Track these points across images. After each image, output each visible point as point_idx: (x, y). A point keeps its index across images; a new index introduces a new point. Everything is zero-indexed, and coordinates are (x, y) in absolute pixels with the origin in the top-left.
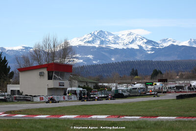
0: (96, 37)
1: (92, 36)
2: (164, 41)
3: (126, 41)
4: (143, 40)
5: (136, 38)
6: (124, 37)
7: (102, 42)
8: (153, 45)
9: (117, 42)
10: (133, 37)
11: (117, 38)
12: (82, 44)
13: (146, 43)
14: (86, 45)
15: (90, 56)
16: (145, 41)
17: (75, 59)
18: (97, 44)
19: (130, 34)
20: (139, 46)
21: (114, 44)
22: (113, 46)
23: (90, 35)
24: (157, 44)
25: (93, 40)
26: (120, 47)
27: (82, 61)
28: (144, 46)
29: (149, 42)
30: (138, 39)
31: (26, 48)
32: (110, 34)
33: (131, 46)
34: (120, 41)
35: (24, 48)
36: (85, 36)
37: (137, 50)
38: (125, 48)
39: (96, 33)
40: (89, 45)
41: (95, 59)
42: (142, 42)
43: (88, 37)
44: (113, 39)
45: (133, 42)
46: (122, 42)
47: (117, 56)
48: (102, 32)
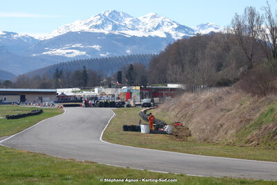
0: (107, 19)
1: (101, 18)
2: (203, 26)
3: (149, 27)
4: (172, 24)
5: (163, 22)
6: (147, 20)
7: (115, 27)
8: (187, 33)
9: (136, 27)
10: (159, 20)
11: (136, 21)
12: (86, 29)
13: (176, 29)
14: (91, 30)
15: (97, 47)
16: (176, 26)
17: (74, 51)
18: (106, 32)
19: (155, 16)
20: (165, 33)
21: (132, 29)
22: (130, 33)
23: (99, 17)
24: (192, 30)
25: (103, 24)
26: (139, 34)
27: (84, 53)
28: (173, 33)
29: (180, 28)
30: (165, 24)
31: (8, 34)
32: (126, 15)
33: (154, 34)
34: (140, 26)
35: (4, 34)
36: (92, 18)
37: (163, 39)
38: (147, 35)
39: (107, 14)
40: (96, 31)
41: (103, 51)
42: (171, 27)
43: (95, 19)
44: (131, 22)
45: (158, 27)
46: (144, 27)
47: (135, 46)
48: (117, 12)
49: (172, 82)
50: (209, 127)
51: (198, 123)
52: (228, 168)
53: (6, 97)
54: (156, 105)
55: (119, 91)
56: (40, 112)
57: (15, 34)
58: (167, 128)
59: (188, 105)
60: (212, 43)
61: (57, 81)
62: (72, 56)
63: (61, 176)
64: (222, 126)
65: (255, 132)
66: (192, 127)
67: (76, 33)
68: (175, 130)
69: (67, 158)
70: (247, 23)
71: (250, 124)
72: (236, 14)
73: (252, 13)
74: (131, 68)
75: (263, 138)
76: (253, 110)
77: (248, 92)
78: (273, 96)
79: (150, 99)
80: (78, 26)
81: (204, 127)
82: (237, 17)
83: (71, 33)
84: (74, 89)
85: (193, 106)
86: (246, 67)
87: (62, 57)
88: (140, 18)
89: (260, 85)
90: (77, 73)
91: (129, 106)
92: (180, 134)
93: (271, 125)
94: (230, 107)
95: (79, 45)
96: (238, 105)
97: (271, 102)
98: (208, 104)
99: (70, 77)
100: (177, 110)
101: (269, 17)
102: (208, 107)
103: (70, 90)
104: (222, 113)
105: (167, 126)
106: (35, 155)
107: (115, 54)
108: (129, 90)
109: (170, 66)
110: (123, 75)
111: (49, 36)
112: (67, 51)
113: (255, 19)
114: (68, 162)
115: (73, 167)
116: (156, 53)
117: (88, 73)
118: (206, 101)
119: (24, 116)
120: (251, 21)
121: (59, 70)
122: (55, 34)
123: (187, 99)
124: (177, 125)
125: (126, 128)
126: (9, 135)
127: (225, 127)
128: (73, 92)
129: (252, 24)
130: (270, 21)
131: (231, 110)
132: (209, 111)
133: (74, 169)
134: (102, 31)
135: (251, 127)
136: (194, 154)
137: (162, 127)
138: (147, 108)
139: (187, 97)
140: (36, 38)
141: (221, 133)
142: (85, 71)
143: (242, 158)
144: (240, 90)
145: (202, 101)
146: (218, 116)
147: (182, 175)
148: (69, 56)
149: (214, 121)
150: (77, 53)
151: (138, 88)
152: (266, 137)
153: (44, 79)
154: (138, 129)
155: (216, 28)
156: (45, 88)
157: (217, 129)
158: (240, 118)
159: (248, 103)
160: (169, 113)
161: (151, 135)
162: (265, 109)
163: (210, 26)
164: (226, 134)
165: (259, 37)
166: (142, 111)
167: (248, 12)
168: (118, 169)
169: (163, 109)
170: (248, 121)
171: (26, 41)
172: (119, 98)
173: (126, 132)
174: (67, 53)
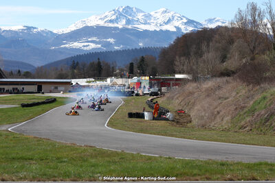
0: (120, 14)
1: (115, 13)
2: (210, 21)
3: (159, 21)
4: (182, 19)
5: (173, 17)
6: (158, 15)
7: (128, 22)
8: (195, 27)
9: (148, 21)
10: (169, 15)
11: (148, 16)
12: (101, 23)
13: (186, 23)
14: (106, 25)
15: (111, 40)
16: (185, 20)
17: (90, 44)
18: (120, 26)
19: (166, 11)
20: (175, 27)
21: (145, 24)
22: (143, 27)
23: (113, 12)
24: (201, 24)
25: (117, 19)
26: (151, 28)
27: (100, 46)
28: (182, 27)
29: (190, 22)
30: (176, 18)
31: (29, 28)
32: (139, 11)
33: (165, 28)
34: (152, 21)
35: (25, 28)
36: (106, 14)
37: (173, 32)
38: (158, 30)
39: (121, 10)
40: (111, 25)
41: (117, 44)
42: (181, 22)
43: (110, 14)
44: (143, 17)
45: (169, 21)
46: (155, 22)
47: (147, 40)
48: (130, 8)
49: (180, 73)
50: (207, 115)
51: (199, 110)
52: (216, 152)
53: (25, 87)
54: (163, 94)
55: (130, 81)
56: (54, 100)
57: (36, 28)
58: (169, 115)
59: (191, 93)
60: (217, 36)
61: (73, 72)
62: (88, 48)
63: (58, 159)
64: (218, 113)
65: (248, 119)
66: (193, 114)
67: (92, 27)
68: (178, 117)
69: (68, 143)
70: (249, 18)
71: (245, 111)
72: (239, 9)
73: (254, 8)
74: (143, 59)
75: (256, 124)
76: (248, 98)
77: (244, 82)
78: (267, 85)
79: (157, 89)
80: (94, 21)
81: (203, 114)
82: (240, 12)
83: (87, 27)
84: (88, 80)
85: (196, 95)
86: (249, 58)
87: (79, 50)
88: (152, 13)
89: (256, 75)
90: (92, 64)
91: (137, 95)
92: (182, 120)
93: (263, 112)
94: (227, 95)
95: (94, 39)
96: (234, 94)
97: (265, 90)
98: (209, 93)
99: (85, 69)
100: (180, 99)
101: (270, 12)
102: (208, 96)
103: (85, 80)
104: (220, 101)
105: (169, 114)
106: (39, 140)
107: (128, 47)
108: (138, 80)
109: (177, 57)
110: (135, 66)
111: (67, 30)
112: (83, 44)
113: (257, 13)
114: (68, 147)
115: (72, 150)
116: (166, 45)
117: (102, 64)
118: (207, 90)
119: (38, 104)
120: (253, 16)
121: (76, 62)
122: (73, 28)
123: (191, 88)
124: (180, 112)
125: (131, 115)
126: (21, 122)
127: (221, 113)
128: (87, 82)
129: (254, 18)
130: (270, 15)
131: (228, 98)
132: (208, 99)
133: (72, 153)
134: (116, 25)
135: (245, 113)
136: (189, 138)
137: (164, 114)
138: (155, 97)
139: (191, 87)
140: (55, 32)
141: (218, 119)
142: (99, 63)
143: (233, 143)
144: (238, 80)
145: (204, 90)
146: (216, 104)
147: (169, 158)
148: (85, 48)
149: (212, 108)
150: (92, 46)
151: (147, 78)
152: (258, 123)
153: (62, 70)
154: (142, 116)
155: (223, 23)
156: (62, 79)
157: (214, 116)
158: (235, 105)
159: (244, 91)
160: (173, 101)
161: (154, 121)
162: (258, 97)
163: (218, 21)
164: (222, 120)
165: (261, 31)
166: (150, 99)
167: (250, 8)
168: (112, 152)
169: (168, 98)
170: (243, 108)
171: (45, 35)
172: (129, 88)
173: (130, 119)
174: (84, 46)
